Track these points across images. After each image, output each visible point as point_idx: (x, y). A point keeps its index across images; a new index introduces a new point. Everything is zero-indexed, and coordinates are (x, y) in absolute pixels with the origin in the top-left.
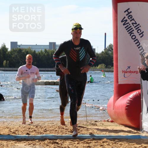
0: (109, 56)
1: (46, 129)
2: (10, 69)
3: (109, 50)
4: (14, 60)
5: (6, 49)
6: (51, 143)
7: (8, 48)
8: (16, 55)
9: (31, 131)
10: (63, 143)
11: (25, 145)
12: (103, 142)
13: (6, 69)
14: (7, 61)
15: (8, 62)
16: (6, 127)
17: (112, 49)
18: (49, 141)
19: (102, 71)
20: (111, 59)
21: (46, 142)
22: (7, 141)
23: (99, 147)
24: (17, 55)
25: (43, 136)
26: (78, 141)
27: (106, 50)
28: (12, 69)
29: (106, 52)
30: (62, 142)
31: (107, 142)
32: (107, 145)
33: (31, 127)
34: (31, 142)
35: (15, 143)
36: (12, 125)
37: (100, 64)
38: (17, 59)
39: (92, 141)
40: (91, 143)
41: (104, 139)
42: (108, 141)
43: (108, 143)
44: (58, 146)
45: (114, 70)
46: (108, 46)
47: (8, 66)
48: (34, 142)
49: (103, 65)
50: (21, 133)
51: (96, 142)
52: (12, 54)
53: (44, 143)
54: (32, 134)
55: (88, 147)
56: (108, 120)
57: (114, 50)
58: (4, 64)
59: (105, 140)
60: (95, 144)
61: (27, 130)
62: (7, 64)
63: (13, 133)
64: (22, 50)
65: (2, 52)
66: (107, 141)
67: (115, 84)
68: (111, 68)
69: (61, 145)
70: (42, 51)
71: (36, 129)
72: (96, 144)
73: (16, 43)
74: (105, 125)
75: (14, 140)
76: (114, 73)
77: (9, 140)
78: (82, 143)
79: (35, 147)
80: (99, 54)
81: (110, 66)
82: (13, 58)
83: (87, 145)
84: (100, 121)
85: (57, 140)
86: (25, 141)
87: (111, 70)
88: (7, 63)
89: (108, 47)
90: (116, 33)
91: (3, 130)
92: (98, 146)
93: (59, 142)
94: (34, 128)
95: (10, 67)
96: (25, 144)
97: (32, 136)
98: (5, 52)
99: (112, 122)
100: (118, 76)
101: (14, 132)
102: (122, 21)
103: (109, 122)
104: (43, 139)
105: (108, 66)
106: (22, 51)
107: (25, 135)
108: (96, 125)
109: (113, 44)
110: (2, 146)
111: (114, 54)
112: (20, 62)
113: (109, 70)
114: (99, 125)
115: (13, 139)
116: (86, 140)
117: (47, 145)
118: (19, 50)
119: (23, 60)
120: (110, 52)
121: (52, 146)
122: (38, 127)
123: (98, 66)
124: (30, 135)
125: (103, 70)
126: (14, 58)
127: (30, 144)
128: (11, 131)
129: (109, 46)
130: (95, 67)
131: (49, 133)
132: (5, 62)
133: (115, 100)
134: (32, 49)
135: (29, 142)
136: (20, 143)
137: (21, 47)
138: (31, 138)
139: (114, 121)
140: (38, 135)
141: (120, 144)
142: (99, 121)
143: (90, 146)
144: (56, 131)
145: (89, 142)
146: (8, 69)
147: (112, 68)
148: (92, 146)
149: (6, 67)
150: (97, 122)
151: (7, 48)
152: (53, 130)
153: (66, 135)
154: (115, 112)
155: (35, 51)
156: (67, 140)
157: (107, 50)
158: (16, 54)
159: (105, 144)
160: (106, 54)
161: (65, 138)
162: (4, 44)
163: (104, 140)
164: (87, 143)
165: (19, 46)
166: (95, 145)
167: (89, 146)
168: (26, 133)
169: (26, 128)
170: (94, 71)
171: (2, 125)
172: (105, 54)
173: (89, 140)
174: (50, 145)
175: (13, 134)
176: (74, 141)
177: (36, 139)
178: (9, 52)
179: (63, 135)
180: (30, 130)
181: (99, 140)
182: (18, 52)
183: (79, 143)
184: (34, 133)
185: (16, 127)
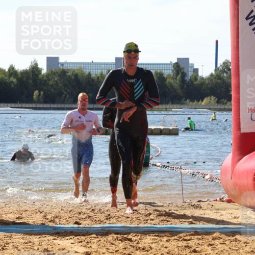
0: (224, 82)
1: (109, 215)
2: (45, 106)
3: (223, 71)
4: (52, 90)
5: (39, 71)
6: (120, 240)
7: (41, 69)
8: (56, 81)
9: (84, 217)
10: (140, 239)
11: (72, 243)
12: (214, 239)
13: (38, 106)
14: (39, 92)
15: (42, 93)
16: (37, 211)
17: (229, 70)
18: (115, 236)
19: (210, 109)
20: (228, 87)
21: (110, 238)
22: (39, 236)
23: (206, 247)
24: (58, 81)
25: (103, 227)
26: (168, 236)
27: (218, 72)
28: (48, 106)
29: (217, 75)
30: (139, 237)
31: (220, 238)
32: (221, 244)
33: (83, 211)
34: (82, 237)
35: (55, 239)
36: (49, 207)
37: (208, 96)
38: (58, 87)
39: (193, 238)
40: (192, 239)
41: (214, 232)
42: (223, 236)
43: (221, 241)
44: (132, 244)
45: (233, 108)
46: (222, 64)
47: (41, 100)
48: (88, 238)
49: (213, 98)
50: (65, 221)
51: (199, 239)
52: (49, 80)
53: (105, 239)
54: (85, 223)
55: (186, 247)
56: (223, 198)
57: (232, 70)
58: (34, 96)
59: (217, 235)
60: (198, 242)
61: (75, 216)
62: (40, 97)
63: (51, 221)
64: (68, 72)
65: (31, 75)
66: (221, 236)
67: (235, 132)
68: (226, 104)
69: (137, 243)
70: (102, 74)
71: (92, 214)
72: (200, 242)
73: (57, 58)
74: (217, 208)
75: (52, 235)
76: (232, 113)
77: (44, 234)
78: (175, 241)
79: (91, 247)
80: (206, 79)
81: (226, 101)
82: (50, 87)
83: (185, 243)
84: (208, 200)
85: (129, 233)
86: (72, 235)
87: (226, 107)
88: (39, 95)
89: (221, 66)
90: (235, 41)
91: (33, 216)
92: (205, 245)
93: (134, 239)
94: (88, 212)
95: (45, 102)
96: (72, 241)
97: (84, 227)
98: (37, 76)
99: (229, 201)
100: (240, 118)
101: (52, 219)
102: (247, 18)
103: (223, 201)
104: (104, 232)
105: (221, 100)
106: (67, 74)
107: (71, 225)
108: (201, 208)
109: (230, 61)
110: (31, 244)
111: (232, 77)
112: (63, 93)
113: (223, 107)
114: (206, 208)
115: (52, 232)
116: (182, 235)
117: (112, 244)
118: (62, 72)
119: (68, 90)
120: (225, 75)
121: (121, 245)
122: (95, 211)
123: (202, 101)
124: (81, 226)
125: (212, 107)
126: (52, 86)
127: (81, 242)
128: (47, 217)
129: (224, 63)
130: (199, 101)
131: (115, 221)
132: (36, 92)
133: (235, 162)
134: (84, 70)
135: (79, 237)
136: (63, 239)
137: (65, 67)
138: (83, 230)
139: (233, 200)
140: (95, 226)
141: (245, 243)
142: (206, 200)
143: (190, 245)
144: (128, 218)
145: (188, 238)
146: (41, 106)
147: (229, 103)
148: (194, 245)
149: (38, 102)
150: (201, 203)
151: (40, 67)
152: (123, 216)
153: (146, 225)
154: (235, 185)
155: (90, 74)
156: (147, 235)
157: (220, 71)
158: (56, 79)
159: (217, 242)
160: (217, 78)
161: (144, 232)
162: (35, 61)
163: (214, 235)
164: (185, 240)
165: (62, 64)
166: (198, 244)
167: (188, 246)
168: (75, 222)
169: (74, 213)
170: (196, 109)
171: (31, 206)
172: (215, 78)
173: (188, 234)
174: (117, 243)
175: (51, 224)
176: (161, 237)
177: (91, 232)
178: (43, 76)
179: (141, 225)
180: (81, 216)
181: (206, 235)
182: (60, 76)
183: (170, 240)
184: (88, 221)
185: (56, 210)
